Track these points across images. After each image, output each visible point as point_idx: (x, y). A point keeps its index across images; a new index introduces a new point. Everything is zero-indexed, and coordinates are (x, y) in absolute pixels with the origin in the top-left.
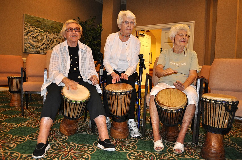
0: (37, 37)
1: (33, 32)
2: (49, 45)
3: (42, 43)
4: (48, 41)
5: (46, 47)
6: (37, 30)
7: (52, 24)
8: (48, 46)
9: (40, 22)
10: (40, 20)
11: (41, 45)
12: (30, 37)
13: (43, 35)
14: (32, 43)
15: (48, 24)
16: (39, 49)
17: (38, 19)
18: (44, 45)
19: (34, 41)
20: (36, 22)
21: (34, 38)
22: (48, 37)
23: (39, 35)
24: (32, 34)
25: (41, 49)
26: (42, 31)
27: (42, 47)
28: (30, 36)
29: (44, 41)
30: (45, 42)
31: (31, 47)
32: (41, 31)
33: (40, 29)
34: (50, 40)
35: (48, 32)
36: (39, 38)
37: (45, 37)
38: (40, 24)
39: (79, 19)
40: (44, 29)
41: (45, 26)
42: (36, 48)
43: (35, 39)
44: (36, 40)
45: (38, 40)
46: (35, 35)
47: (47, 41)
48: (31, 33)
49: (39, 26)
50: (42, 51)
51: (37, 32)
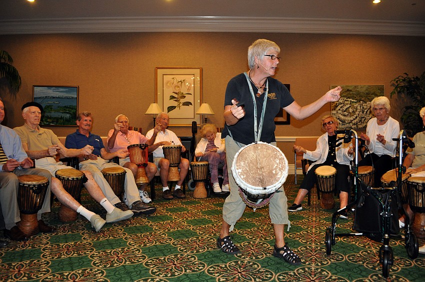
0: (348, 110)
1: (342, 105)
2: (364, 117)
3: (355, 116)
4: (363, 112)
5: (361, 121)
6: (347, 101)
7: (367, 90)
8: (363, 119)
9: (351, 91)
10: (350, 89)
11: (354, 119)
12: (339, 112)
13: (355, 106)
14: (342, 117)
15: (362, 91)
16: (351, 124)
17: (348, 88)
18: (358, 118)
19: (344, 115)
20: (345, 91)
21: (344, 111)
22: (363, 108)
23: (350, 107)
24: (341, 108)
25: (354, 124)
26: (355, 101)
27: (355, 121)
28: (339, 110)
29: (357, 113)
30: (359, 114)
31: (341, 123)
32: (353, 102)
33: (351, 99)
34: (366, 111)
35: (363, 101)
36: (351, 110)
37: (359, 108)
38: (351, 93)
39: (407, 75)
40: (357, 98)
41: (358, 94)
42: (347, 124)
43: (345, 113)
44: (347, 113)
45: (350, 113)
46: (345, 108)
47: (361, 113)
48: (340, 106)
49: (349, 96)
50: (355, 126)
51: (347, 104)
